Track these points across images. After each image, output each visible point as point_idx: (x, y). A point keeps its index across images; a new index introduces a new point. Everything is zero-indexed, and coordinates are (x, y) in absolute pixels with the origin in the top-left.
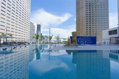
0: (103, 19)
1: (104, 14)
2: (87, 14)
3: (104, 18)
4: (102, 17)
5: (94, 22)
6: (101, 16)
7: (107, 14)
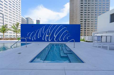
0: (102, 9)
1: (104, 2)
2: (81, 3)
3: (103, 7)
4: (101, 6)
5: (90, 12)
6: (100, 4)
7: (108, 2)
